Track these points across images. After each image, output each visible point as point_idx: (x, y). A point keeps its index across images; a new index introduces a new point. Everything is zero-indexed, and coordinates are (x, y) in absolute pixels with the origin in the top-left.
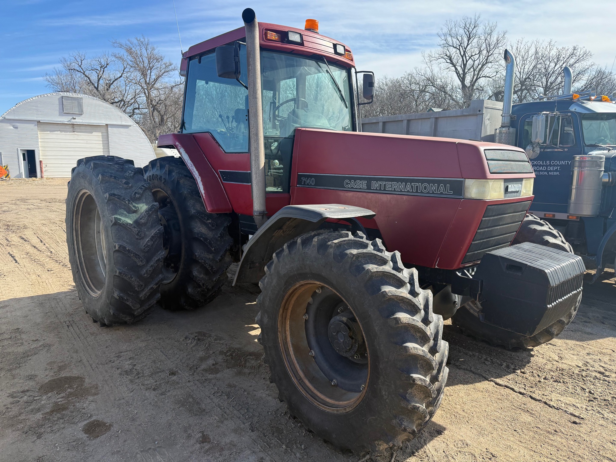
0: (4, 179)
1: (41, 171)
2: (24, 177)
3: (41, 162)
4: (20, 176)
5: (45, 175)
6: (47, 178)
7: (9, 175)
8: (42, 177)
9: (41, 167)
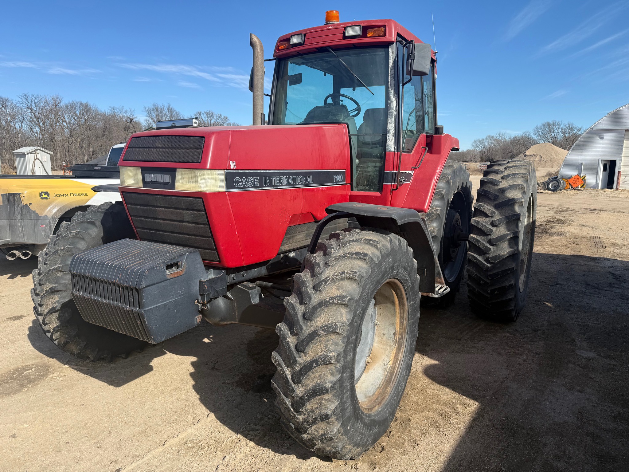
0: (579, 188)
1: (618, 183)
2: (600, 188)
3: (619, 172)
4: (596, 186)
5: (621, 186)
6: (622, 190)
7: (585, 185)
8: (617, 189)
9: (618, 178)
